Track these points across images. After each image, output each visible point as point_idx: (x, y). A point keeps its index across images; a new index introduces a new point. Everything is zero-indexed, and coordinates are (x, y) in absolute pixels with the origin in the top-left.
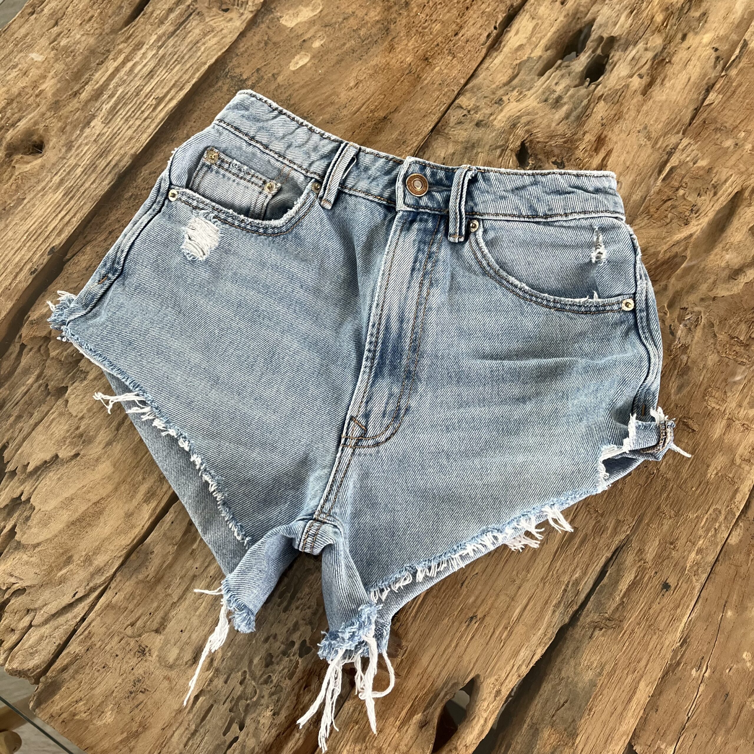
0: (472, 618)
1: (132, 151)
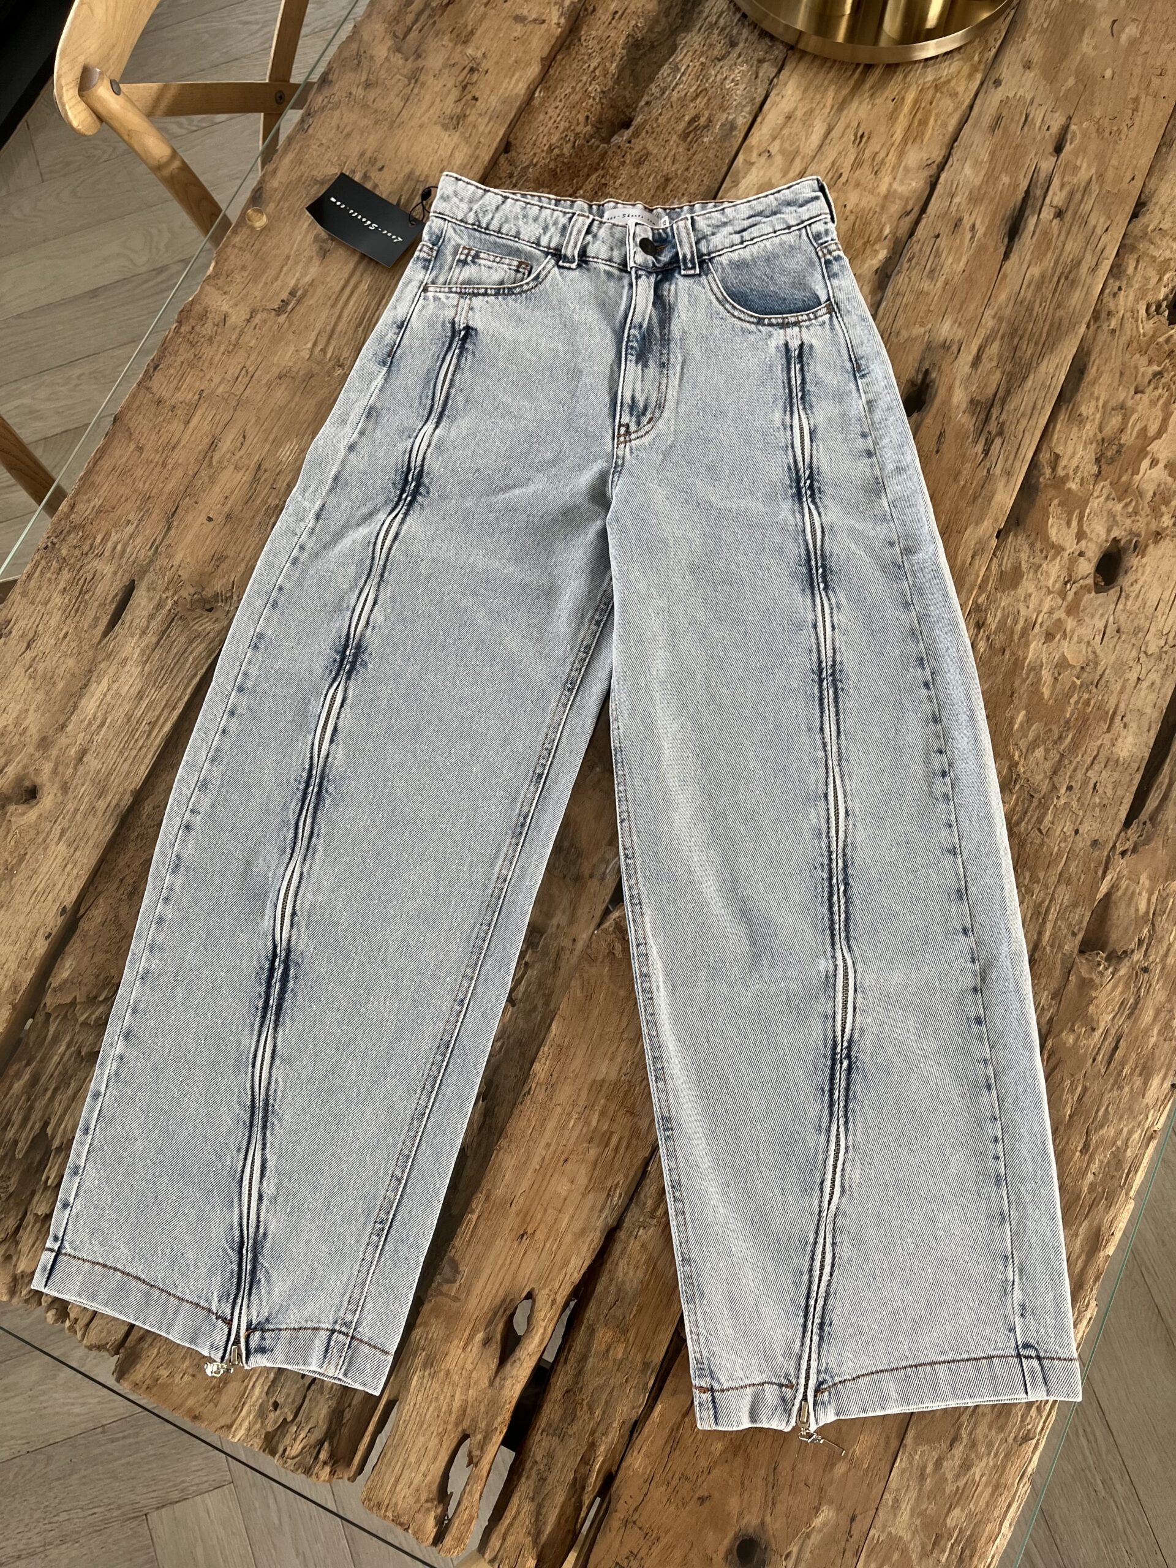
0: (523, 1235)
1: (132, 787)
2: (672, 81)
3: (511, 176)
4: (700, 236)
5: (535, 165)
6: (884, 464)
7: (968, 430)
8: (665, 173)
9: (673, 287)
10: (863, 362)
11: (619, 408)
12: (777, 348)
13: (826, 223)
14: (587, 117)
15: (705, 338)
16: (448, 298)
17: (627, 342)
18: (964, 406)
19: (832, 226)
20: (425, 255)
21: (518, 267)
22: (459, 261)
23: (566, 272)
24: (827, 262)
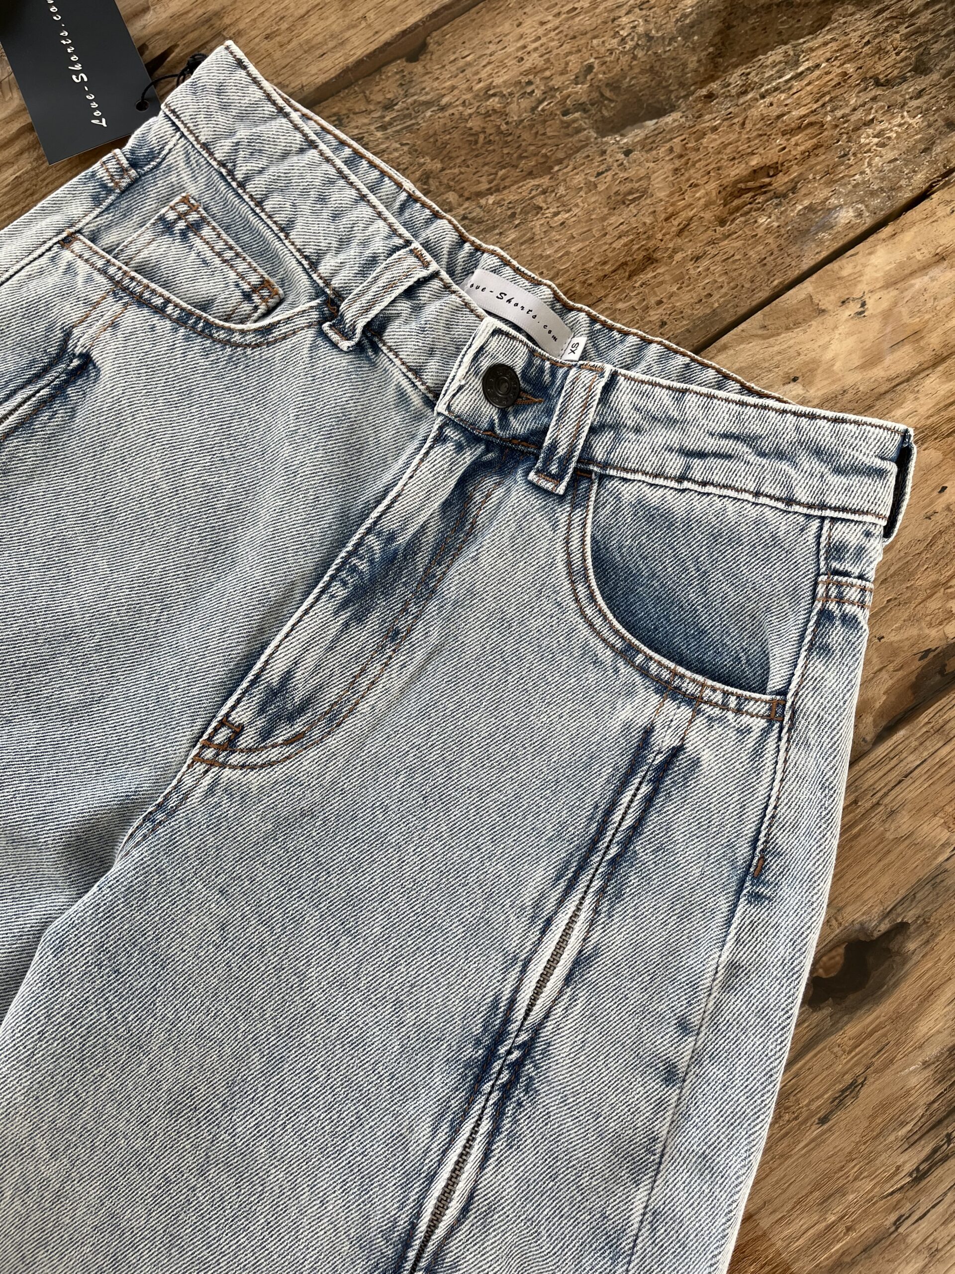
2: (771, 79)
3: (389, 106)
4: (609, 420)
5: (443, 109)
6: (686, 1116)
7: (911, 1108)
8: (651, 244)
9: (500, 492)
10: (774, 865)
11: (245, 684)
12: (627, 727)
13: (868, 534)
14: (590, 68)
15: (504, 624)
16: (89, 279)
17: (350, 554)
18: (932, 1051)
19: (876, 548)
20: (106, 178)
21: (255, 289)
22: (162, 219)
23: (324, 349)
24: (825, 616)
